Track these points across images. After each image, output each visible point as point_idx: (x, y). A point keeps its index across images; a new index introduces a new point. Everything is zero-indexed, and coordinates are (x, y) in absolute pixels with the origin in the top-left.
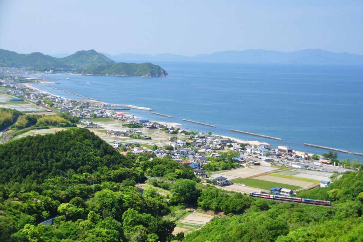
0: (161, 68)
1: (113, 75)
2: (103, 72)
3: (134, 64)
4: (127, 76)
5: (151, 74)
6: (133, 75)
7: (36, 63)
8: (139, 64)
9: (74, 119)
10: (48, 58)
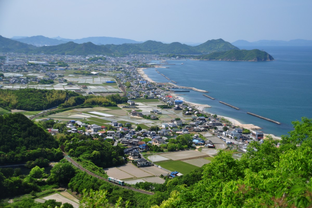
0: (267, 54)
1: (228, 60)
2: (217, 58)
3: (245, 50)
4: (237, 61)
5: (257, 59)
6: (242, 60)
7: (174, 51)
8: (248, 51)
9: (122, 99)
10: (185, 46)
